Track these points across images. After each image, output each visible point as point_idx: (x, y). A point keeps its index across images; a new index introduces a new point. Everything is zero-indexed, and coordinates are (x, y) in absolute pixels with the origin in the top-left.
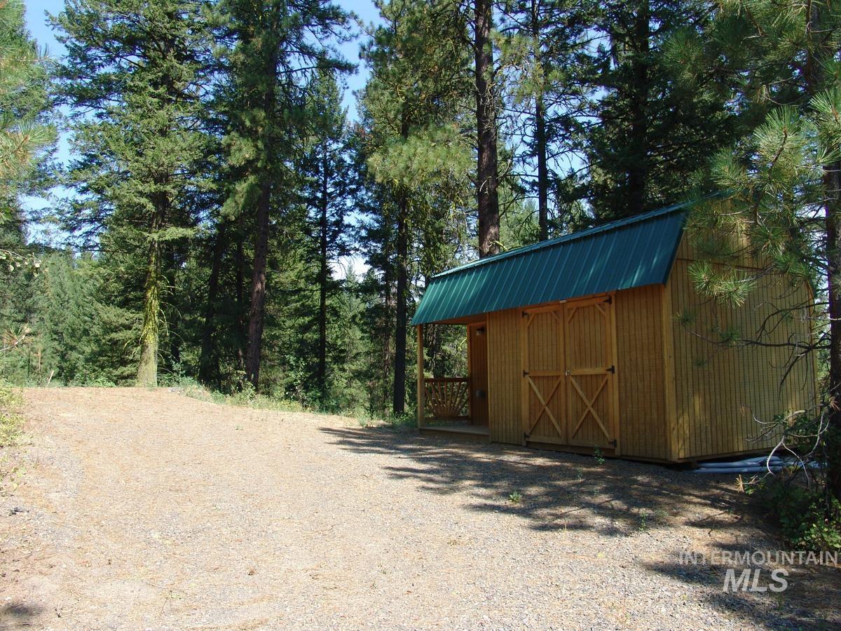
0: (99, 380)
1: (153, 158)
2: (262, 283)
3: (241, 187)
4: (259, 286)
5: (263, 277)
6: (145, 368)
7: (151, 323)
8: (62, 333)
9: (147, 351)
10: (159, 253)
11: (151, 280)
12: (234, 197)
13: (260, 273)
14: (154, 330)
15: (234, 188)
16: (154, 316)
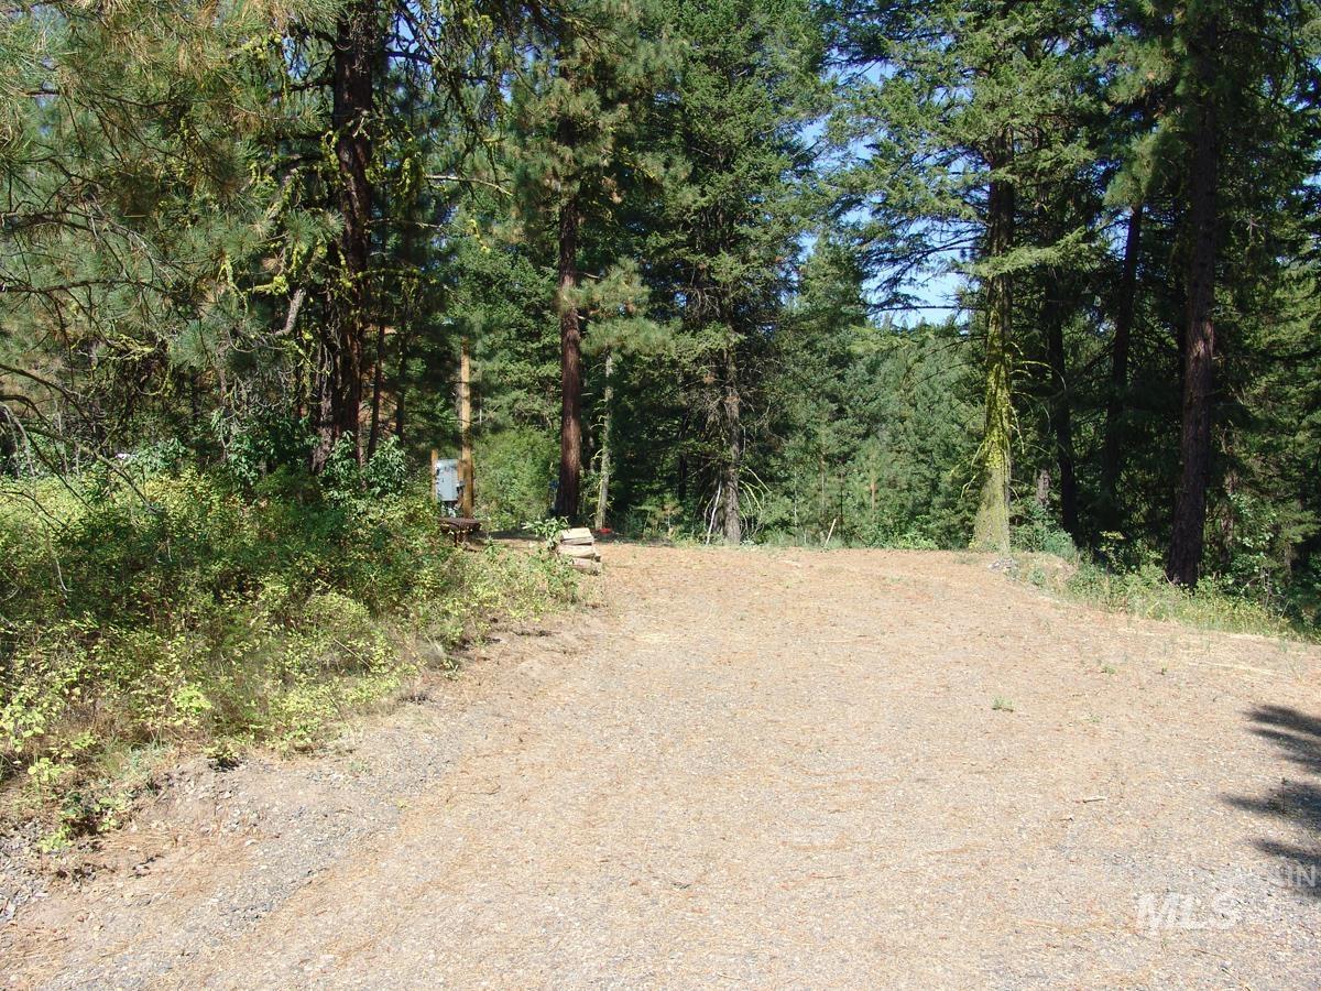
0: (907, 536)
1: (966, 120)
2: (1206, 341)
3: (1144, 145)
4: (1200, 348)
5: (1209, 330)
6: (986, 513)
7: (995, 432)
8: (931, 451)
9: (989, 483)
10: (1006, 303)
11: (994, 352)
12: (1130, 167)
13: (1201, 319)
14: (1002, 444)
15: (1130, 151)
16: (1002, 420)
